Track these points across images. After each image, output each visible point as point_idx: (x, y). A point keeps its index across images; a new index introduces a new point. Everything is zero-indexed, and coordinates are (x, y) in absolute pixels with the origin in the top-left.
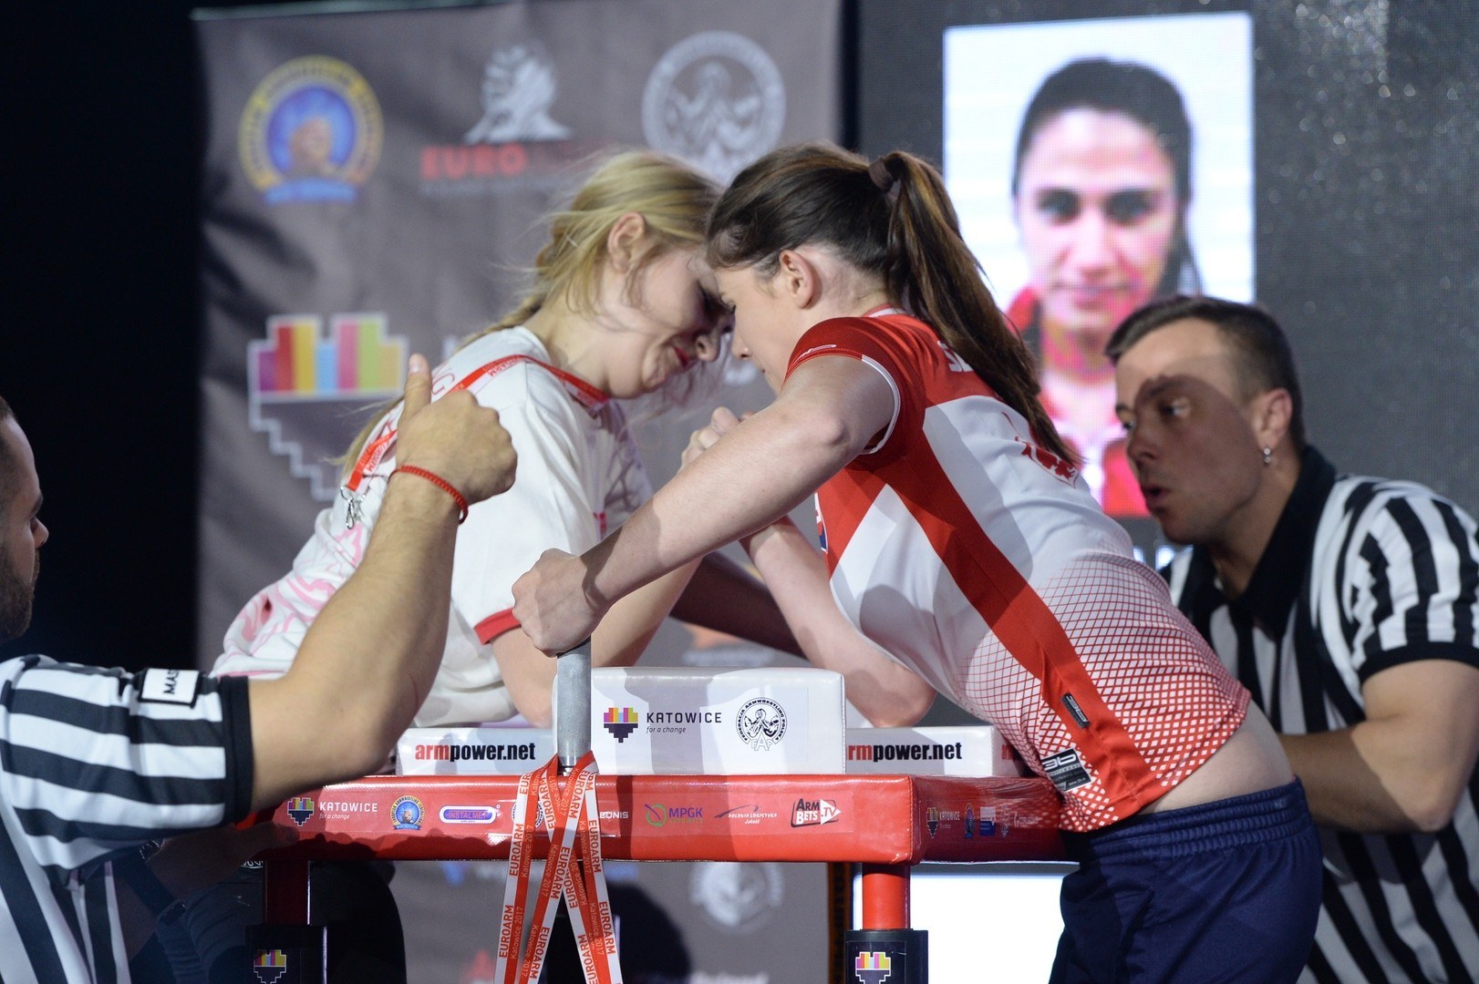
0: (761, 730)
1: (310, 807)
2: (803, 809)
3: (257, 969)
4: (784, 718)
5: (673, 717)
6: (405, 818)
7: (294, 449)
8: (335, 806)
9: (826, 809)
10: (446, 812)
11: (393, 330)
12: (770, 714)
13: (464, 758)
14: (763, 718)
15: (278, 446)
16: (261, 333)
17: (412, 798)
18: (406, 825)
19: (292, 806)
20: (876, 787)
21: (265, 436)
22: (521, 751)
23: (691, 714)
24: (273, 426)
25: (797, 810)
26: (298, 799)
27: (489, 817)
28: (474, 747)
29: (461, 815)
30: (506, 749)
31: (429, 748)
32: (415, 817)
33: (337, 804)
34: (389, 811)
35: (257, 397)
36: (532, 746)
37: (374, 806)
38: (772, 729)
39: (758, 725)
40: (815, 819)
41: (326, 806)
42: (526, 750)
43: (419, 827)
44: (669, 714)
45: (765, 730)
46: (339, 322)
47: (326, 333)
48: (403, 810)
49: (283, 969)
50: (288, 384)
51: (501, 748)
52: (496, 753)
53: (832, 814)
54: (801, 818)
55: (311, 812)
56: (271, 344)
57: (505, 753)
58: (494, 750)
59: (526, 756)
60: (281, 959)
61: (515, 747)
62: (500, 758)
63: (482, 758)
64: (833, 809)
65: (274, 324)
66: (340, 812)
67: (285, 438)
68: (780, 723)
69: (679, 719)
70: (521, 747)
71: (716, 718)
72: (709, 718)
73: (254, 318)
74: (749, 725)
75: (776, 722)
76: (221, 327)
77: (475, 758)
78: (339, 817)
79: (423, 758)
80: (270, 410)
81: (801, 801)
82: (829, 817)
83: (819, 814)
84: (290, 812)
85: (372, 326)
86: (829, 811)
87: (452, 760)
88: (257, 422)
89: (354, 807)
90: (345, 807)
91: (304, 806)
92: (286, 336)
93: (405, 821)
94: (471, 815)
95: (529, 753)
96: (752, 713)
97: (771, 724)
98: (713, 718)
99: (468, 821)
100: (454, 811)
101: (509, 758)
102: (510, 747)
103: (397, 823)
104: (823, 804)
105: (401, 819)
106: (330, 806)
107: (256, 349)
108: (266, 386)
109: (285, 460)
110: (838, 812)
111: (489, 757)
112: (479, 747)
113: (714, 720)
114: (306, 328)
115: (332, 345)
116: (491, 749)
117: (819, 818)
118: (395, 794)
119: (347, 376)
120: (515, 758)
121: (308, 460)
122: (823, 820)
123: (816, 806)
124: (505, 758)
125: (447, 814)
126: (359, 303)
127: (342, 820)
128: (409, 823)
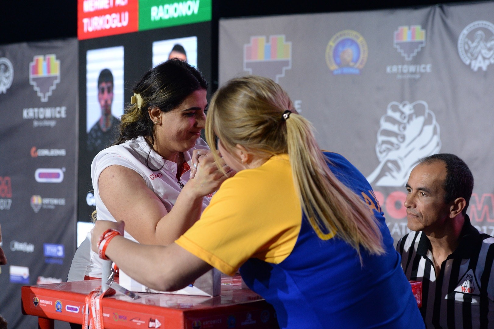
6: (58, 308)
10: (67, 307)
17: (59, 301)
18: (59, 310)
33: (44, 301)
37: (52, 302)
48: (58, 305)
66: (44, 304)
84: (34, 302)
89: (47, 302)
93: (58, 309)
125: (68, 308)
127: (44, 306)
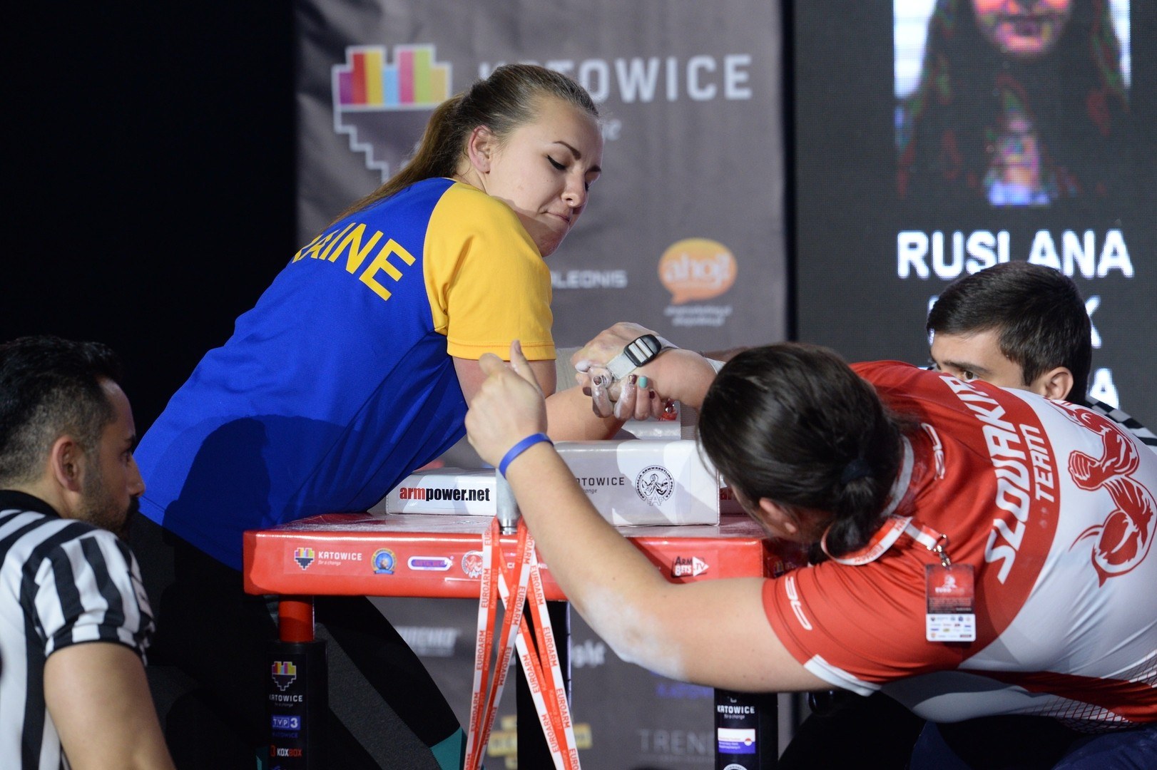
0: (655, 490)
1: (312, 555)
2: (681, 564)
3: (274, 676)
4: (672, 481)
5: (587, 481)
7: (368, 148)
8: (330, 555)
9: (698, 564)
11: (440, 57)
12: (661, 478)
13: (436, 498)
14: (656, 481)
15: (355, 146)
16: (342, 60)
19: (298, 554)
20: (735, 548)
21: (346, 138)
22: (479, 495)
23: (601, 479)
24: (352, 130)
25: (676, 564)
26: (302, 549)
27: (445, 566)
28: (443, 490)
29: (424, 564)
30: (468, 492)
31: (411, 490)
32: (389, 564)
34: (370, 561)
35: (339, 108)
36: (487, 491)
38: (663, 489)
39: (652, 486)
40: (689, 572)
41: (323, 555)
42: (483, 494)
43: (393, 573)
44: (584, 479)
45: (658, 490)
46: (399, 50)
47: (390, 59)
49: (293, 676)
50: (363, 99)
51: (464, 492)
52: (461, 495)
53: (702, 568)
54: (679, 570)
55: (312, 559)
56: (348, 67)
57: (467, 495)
58: (459, 493)
59: (483, 498)
60: (292, 670)
61: (474, 491)
62: (463, 499)
63: (450, 499)
64: (703, 564)
65: (351, 52)
67: (360, 140)
68: (669, 484)
69: (592, 483)
70: (479, 491)
71: (620, 481)
72: (615, 481)
73: (336, 47)
74: (646, 487)
75: (666, 483)
76: (311, 54)
77: (445, 499)
78: (333, 563)
79: (405, 498)
80: (348, 118)
81: (679, 558)
82: (700, 571)
83: (692, 569)
85: (424, 54)
86: (699, 566)
87: (427, 500)
88: (340, 128)
90: (337, 556)
91: (307, 554)
92: (360, 61)
94: (431, 564)
95: (485, 496)
96: (647, 478)
97: (662, 485)
98: (618, 481)
99: (429, 569)
100: (419, 561)
101: (470, 499)
102: (470, 491)
103: (376, 569)
104: (695, 561)
105: (379, 565)
106: (327, 555)
107: (337, 70)
108: (345, 100)
109: (361, 156)
110: (706, 567)
111: (455, 499)
112: (447, 490)
113: (618, 483)
114: (374, 55)
115: (395, 68)
116: (457, 492)
117: (692, 572)
118: (375, 546)
119: (407, 93)
120: (475, 499)
121: (377, 157)
122: (695, 573)
123: (690, 562)
124: (467, 499)
126: (414, 37)
128: (385, 568)
